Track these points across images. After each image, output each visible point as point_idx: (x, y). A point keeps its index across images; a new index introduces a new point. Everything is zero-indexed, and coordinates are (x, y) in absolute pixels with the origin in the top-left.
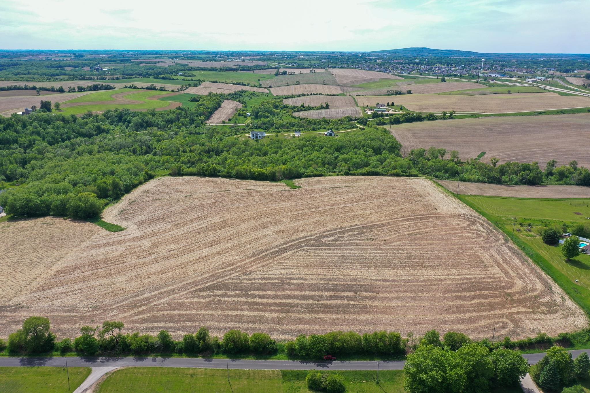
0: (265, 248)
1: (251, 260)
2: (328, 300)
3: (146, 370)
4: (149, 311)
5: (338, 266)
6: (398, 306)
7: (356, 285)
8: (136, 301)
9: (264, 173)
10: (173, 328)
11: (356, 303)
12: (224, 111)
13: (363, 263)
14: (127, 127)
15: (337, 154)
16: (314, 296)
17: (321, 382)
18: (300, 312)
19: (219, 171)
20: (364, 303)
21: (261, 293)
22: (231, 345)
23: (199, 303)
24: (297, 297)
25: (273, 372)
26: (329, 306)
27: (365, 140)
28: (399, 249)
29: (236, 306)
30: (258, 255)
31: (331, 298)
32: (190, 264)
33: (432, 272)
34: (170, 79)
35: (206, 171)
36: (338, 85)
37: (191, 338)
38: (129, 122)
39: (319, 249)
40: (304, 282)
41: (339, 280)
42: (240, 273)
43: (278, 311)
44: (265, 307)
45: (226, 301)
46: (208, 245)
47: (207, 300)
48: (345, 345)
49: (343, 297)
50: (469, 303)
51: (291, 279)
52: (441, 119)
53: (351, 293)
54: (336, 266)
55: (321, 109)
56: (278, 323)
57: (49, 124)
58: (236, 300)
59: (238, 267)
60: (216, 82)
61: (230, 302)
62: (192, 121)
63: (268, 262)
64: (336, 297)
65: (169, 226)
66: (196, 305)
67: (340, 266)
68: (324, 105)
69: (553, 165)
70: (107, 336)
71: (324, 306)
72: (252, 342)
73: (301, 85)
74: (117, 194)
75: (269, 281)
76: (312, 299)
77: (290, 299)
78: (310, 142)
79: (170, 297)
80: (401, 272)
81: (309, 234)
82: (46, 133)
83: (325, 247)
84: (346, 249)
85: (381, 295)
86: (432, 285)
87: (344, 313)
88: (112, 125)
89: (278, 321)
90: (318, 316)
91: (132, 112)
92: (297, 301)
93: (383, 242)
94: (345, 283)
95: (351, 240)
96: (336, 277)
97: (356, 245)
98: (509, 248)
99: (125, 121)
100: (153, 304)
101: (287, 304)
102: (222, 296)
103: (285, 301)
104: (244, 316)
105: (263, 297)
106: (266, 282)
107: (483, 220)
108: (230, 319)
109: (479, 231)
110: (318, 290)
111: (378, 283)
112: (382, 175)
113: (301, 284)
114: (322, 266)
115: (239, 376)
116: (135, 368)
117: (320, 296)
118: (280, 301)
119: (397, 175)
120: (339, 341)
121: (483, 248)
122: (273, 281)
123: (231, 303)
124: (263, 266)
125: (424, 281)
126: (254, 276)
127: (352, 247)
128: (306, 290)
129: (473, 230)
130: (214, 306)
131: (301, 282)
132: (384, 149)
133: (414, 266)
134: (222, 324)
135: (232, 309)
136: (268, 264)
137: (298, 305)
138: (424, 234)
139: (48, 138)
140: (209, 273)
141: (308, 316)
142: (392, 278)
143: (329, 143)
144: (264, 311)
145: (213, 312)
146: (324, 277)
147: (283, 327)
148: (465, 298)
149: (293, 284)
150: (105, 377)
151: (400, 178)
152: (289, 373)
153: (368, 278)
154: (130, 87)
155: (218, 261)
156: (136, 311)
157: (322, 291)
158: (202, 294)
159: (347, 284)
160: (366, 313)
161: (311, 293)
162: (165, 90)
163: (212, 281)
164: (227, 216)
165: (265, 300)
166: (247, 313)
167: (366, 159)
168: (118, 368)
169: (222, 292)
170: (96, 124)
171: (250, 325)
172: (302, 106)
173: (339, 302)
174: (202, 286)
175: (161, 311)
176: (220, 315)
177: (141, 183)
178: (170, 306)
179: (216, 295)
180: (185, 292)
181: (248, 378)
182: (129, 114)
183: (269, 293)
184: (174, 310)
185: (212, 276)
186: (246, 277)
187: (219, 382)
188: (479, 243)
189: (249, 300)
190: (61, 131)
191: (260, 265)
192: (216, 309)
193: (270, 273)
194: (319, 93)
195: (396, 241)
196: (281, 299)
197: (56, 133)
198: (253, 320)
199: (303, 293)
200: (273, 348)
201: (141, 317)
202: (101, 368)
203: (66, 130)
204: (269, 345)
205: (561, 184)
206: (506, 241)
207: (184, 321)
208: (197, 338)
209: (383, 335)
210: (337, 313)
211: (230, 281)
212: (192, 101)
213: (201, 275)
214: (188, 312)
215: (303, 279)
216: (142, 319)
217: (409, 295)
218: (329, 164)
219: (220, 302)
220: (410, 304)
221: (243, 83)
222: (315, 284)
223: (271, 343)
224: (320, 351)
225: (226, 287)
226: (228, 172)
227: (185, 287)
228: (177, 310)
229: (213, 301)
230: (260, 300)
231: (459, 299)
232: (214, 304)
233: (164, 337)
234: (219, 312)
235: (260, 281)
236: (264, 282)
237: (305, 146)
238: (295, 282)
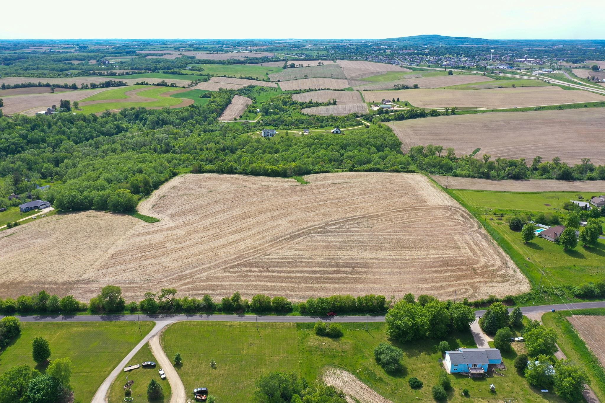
0: (280, 234)
1: (269, 244)
2: (331, 274)
3: (196, 323)
4: (192, 283)
5: (340, 249)
6: (386, 278)
7: (354, 262)
8: (181, 275)
9: (276, 170)
10: (213, 294)
11: (353, 276)
12: (235, 108)
13: (360, 246)
14: (144, 125)
15: (342, 151)
16: (321, 271)
17: (325, 329)
18: (309, 283)
19: (236, 169)
20: (360, 276)
21: (278, 269)
22: (258, 305)
23: (231, 277)
24: (307, 272)
25: (290, 324)
26: (332, 278)
27: (369, 138)
28: (391, 235)
29: (259, 278)
30: (275, 240)
31: (334, 272)
32: (220, 248)
33: (416, 253)
34: (180, 74)
35: (225, 169)
36: (346, 79)
37: (228, 300)
38: (146, 120)
39: (325, 236)
40: (312, 260)
41: (340, 259)
42: (261, 254)
43: (293, 282)
44: (282, 279)
45: (252, 275)
46: (233, 233)
47: (236, 274)
48: (343, 304)
49: (343, 272)
50: (442, 275)
51: (302, 258)
52: (443, 115)
53: (349, 269)
54: (338, 248)
55: (328, 105)
56: (293, 291)
57: (72, 123)
58: (259, 274)
59: (259, 250)
60: (225, 76)
61: (255, 276)
62: (205, 119)
63: (283, 246)
64: (338, 272)
65: (198, 218)
66: (229, 278)
67: (342, 248)
68: (332, 102)
69: (539, 161)
70: (164, 300)
71: (328, 278)
72: (273, 303)
73: (309, 79)
74: (148, 190)
75: (285, 260)
76: (319, 273)
77: (301, 273)
78: (318, 140)
79: (207, 273)
80: (391, 252)
81: (317, 223)
82: (71, 133)
83: (330, 234)
84: (347, 235)
85: (374, 270)
86: (414, 262)
87: (344, 283)
88: (130, 123)
89: (293, 289)
90: (323, 286)
91: (148, 111)
92: (307, 275)
93: (378, 229)
94: (345, 261)
95: (351, 228)
96: (338, 257)
97: (355, 232)
98: (481, 234)
99: (142, 119)
100: (194, 278)
101: (299, 277)
102: (248, 271)
103: (298, 275)
104: (266, 285)
105: (281, 272)
106: (282, 261)
107: (463, 211)
108: (256, 287)
109: (459, 220)
110: (324, 267)
111: (372, 261)
112: (383, 171)
113: (310, 262)
114: (327, 248)
115: (265, 326)
116: (188, 321)
117: (325, 271)
118: (294, 275)
119: (396, 171)
120: (339, 302)
121: (460, 234)
122: (288, 260)
123: (255, 277)
124: (280, 249)
125: (409, 259)
126: (273, 256)
127: (352, 234)
128: (314, 267)
129: (454, 219)
130: (243, 279)
131: (310, 260)
132: (386, 147)
133: (401, 248)
134: (250, 292)
135: (256, 281)
136: (283, 248)
137: (308, 278)
138: (412, 222)
139: (73, 137)
140: (236, 254)
141: (316, 286)
142: (383, 257)
143: (336, 141)
144: (282, 282)
145: (242, 283)
146: (328, 257)
147: (296, 294)
148: (439, 272)
149: (304, 262)
150: (167, 328)
151: (398, 174)
152: (302, 324)
153: (364, 257)
154: (142, 84)
155: (242, 245)
156: (182, 282)
157: (327, 267)
158: (232, 270)
159: (347, 262)
160: (361, 283)
161: (318, 269)
162: (176, 87)
163: (239, 260)
164: (247, 209)
165: (282, 275)
166: (268, 284)
167: (369, 156)
168: (175, 322)
169: (248, 269)
170: (115, 123)
171: (271, 292)
172: (311, 102)
173: (340, 275)
174: (232, 264)
175: (202, 282)
176: (248, 285)
177: (167, 180)
178: (208, 279)
179: (244, 271)
180: (219, 269)
181: (272, 328)
182: (145, 112)
183: (284, 269)
184: (212, 282)
185: (239, 257)
186: (266, 257)
187: (250, 331)
188: (457, 230)
189: (270, 274)
190: (85, 130)
191: (276, 248)
192: (244, 281)
193: (285, 254)
194: (326, 88)
195: (388, 229)
196: (295, 273)
197: (80, 132)
198: (274, 289)
199: (312, 269)
200: (289, 308)
201: (187, 287)
202: (163, 321)
203: (89, 129)
204: (286, 305)
205: (543, 179)
206: (479, 228)
207: (220, 290)
208: (232, 300)
209: (372, 298)
210: (338, 283)
211: (254, 261)
212: (203, 97)
213: (230, 256)
214: (223, 283)
215: (312, 258)
216: (188, 288)
217: (395, 270)
218: (335, 161)
219: (247, 276)
220: (396, 277)
221: (251, 77)
222: (321, 262)
223: (287, 304)
224: (324, 309)
225: (251, 265)
226: (244, 170)
227: (218, 266)
228: (214, 282)
229: (242, 275)
230: (278, 274)
231: (435, 272)
232: (243, 277)
233: (207, 299)
234: (247, 283)
235: (277, 260)
236: (281, 261)
237: (313, 144)
238: (305, 260)
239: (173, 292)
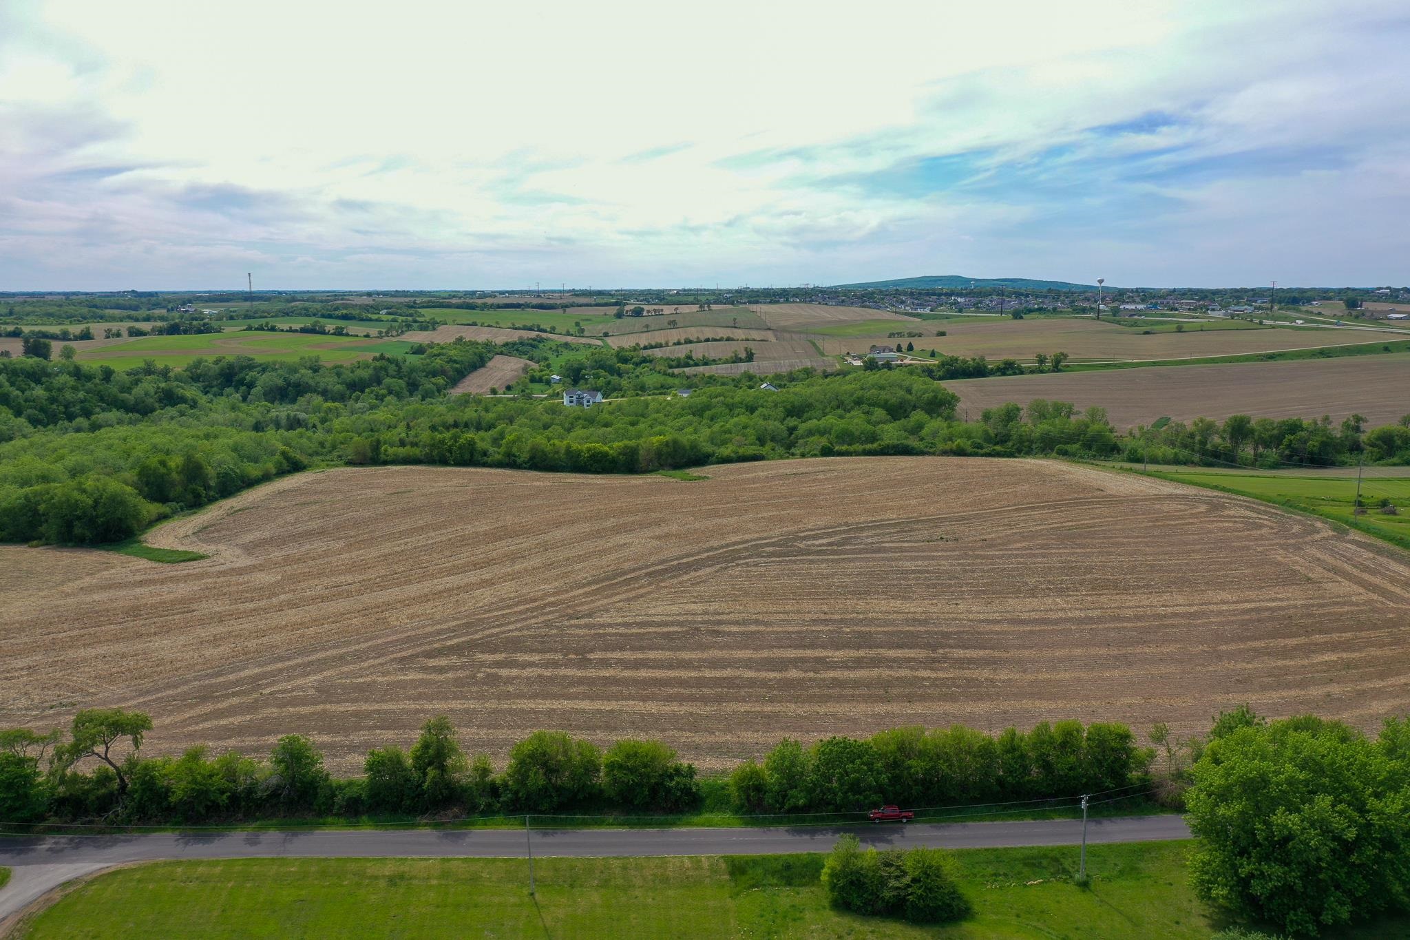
0: (626, 566)
1: (587, 589)
2: (848, 668)
3: (218, 870)
4: (252, 708)
5: (865, 594)
6: (1079, 679)
7: (926, 632)
8: (211, 685)
9: (606, 455)
10: (332, 746)
11: (940, 674)
12: (496, 374)
13: (935, 586)
14: (244, 399)
16: (803, 660)
18: (760, 699)
19: (485, 454)
20: (967, 673)
21: (627, 655)
22: (537, 779)
23: (422, 682)
24: (748, 664)
25: (697, 864)
26: (856, 684)
28: (1034, 556)
29: (544, 687)
30: (607, 579)
31: (859, 663)
32: (399, 605)
33: (1155, 600)
34: (362, 320)
35: (450, 452)
36: (769, 329)
37: (396, 762)
38: (251, 386)
39: (795, 562)
40: (762, 628)
41: (871, 622)
42: (557, 615)
43: (691, 699)
44: (646, 690)
45: (517, 677)
46: (452, 571)
47: (450, 675)
49: (894, 660)
50: (1306, 662)
51: (720, 623)
52: (1032, 372)
53: (918, 651)
54: (854, 593)
55: (734, 362)
56: (694, 728)
57: (38, 382)
58: (547, 673)
59: (551, 604)
60: (474, 324)
61: (528, 678)
62: (413, 387)
63: (642, 591)
64: (875, 663)
65: (340, 544)
66: (415, 688)
67: (868, 593)
68: (743, 355)
69: (1357, 429)
70: (87, 768)
71: (836, 683)
72: (612, 766)
73: (680, 329)
74: (197, 496)
75: (651, 629)
76: (796, 668)
77: (725, 668)
78: (722, 398)
79: (327, 674)
80: (1059, 600)
81: (756, 535)
82: (26, 400)
83: (810, 557)
84: (874, 559)
85: (1012, 653)
86: (1167, 626)
87: (910, 699)
88: (206, 393)
89: (694, 724)
90: (822, 710)
91: (261, 365)
92: (750, 674)
93: (979, 544)
94: (890, 629)
95: (883, 542)
96: (861, 616)
97: (902, 550)
98: (1360, 544)
99: (241, 382)
100: (267, 691)
101: (717, 682)
102: (499, 664)
103: (708, 674)
104: (577, 711)
105: (637, 665)
106: (642, 631)
107: (1245, 501)
108: (530, 717)
109: (1248, 518)
110: (813, 646)
111: (997, 628)
112: (922, 453)
113: (754, 633)
114: (810, 594)
115: (572, 880)
116: (180, 863)
117: (818, 660)
118: (693, 674)
119: (960, 452)
121: (1283, 547)
122: (665, 629)
123: (529, 681)
124: (628, 600)
125: (1138, 618)
126: (605, 619)
127: (891, 555)
128: (772, 647)
130: (475, 689)
131: (753, 628)
133: (1093, 589)
134: (501, 734)
135: (535, 696)
136: (642, 596)
137: (752, 682)
138: (1091, 527)
139: (29, 411)
140: (455, 619)
141: (791, 709)
142: (1033, 615)
144: (644, 699)
145: (471, 705)
146: (822, 617)
147: (711, 739)
148: (1287, 653)
149: (729, 634)
150: (57, 896)
152: (755, 862)
153: (962, 616)
154: (260, 328)
155: (485, 596)
156: (209, 707)
157: (824, 647)
158: (432, 662)
159: (902, 632)
160: (980, 698)
161: (791, 653)
162: (347, 335)
163: (468, 634)
164: (509, 520)
165: (643, 673)
166: (586, 705)
167: (870, 427)
168: (114, 866)
169: (499, 657)
170: (163, 385)
171: (601, 735)
172: (689, 357)
173: (886, 673)
174: (436, 646)
175: (294, 706)
176: (495, 711)
177: (266, 478)
178: (325, 692)
179: (482, 664)
180: (380, 660)
181: (605, 884)
182: (251, 367)
183: (652, 655)
184: (339, 702)
185: (468, 625)
186: (573, 622)
187: (496, 900)
188: (1262, 538)
189: (591, 673)
190: (69, 395)
191: (617, 598)
192: (481, 697)
193: (652, 611)
194: (725, 337)
195: (1016, 542)
196: (698, 668)
197: (53, 400)
198: (610, 722)
199: (765, 654)
200: (687, 791)
201: (223, 722)
202: (50, 867)
203: (81, 395)
204: (671, 777)
206: (1341, 531)
207: (370, 728)
208: (417, 758)
210: (887, 700)
211: (526, 632)
212: (413, 353)
213: (432, 625)
214: (385, 706)
215: (757, 622)
216: (225, 728)
217: (1104, 651)
219: (493, 680)
220: (1116, 673)
221: (539, 326)
222: (798, 632)
223: (678, 771)
225: (515, 645)
226: (509, 455)
227: (379, 651)
228: (348, 701)
229: (474, 677)
230: (627, 673)
231: (1269, 654)
232: (476, 683)
233: (294, 757)
234: (492, 705)
235: (622, 630)
236: (635, 630)
237: (708, 407)
238: (734, 629)
239: (134, 728)
